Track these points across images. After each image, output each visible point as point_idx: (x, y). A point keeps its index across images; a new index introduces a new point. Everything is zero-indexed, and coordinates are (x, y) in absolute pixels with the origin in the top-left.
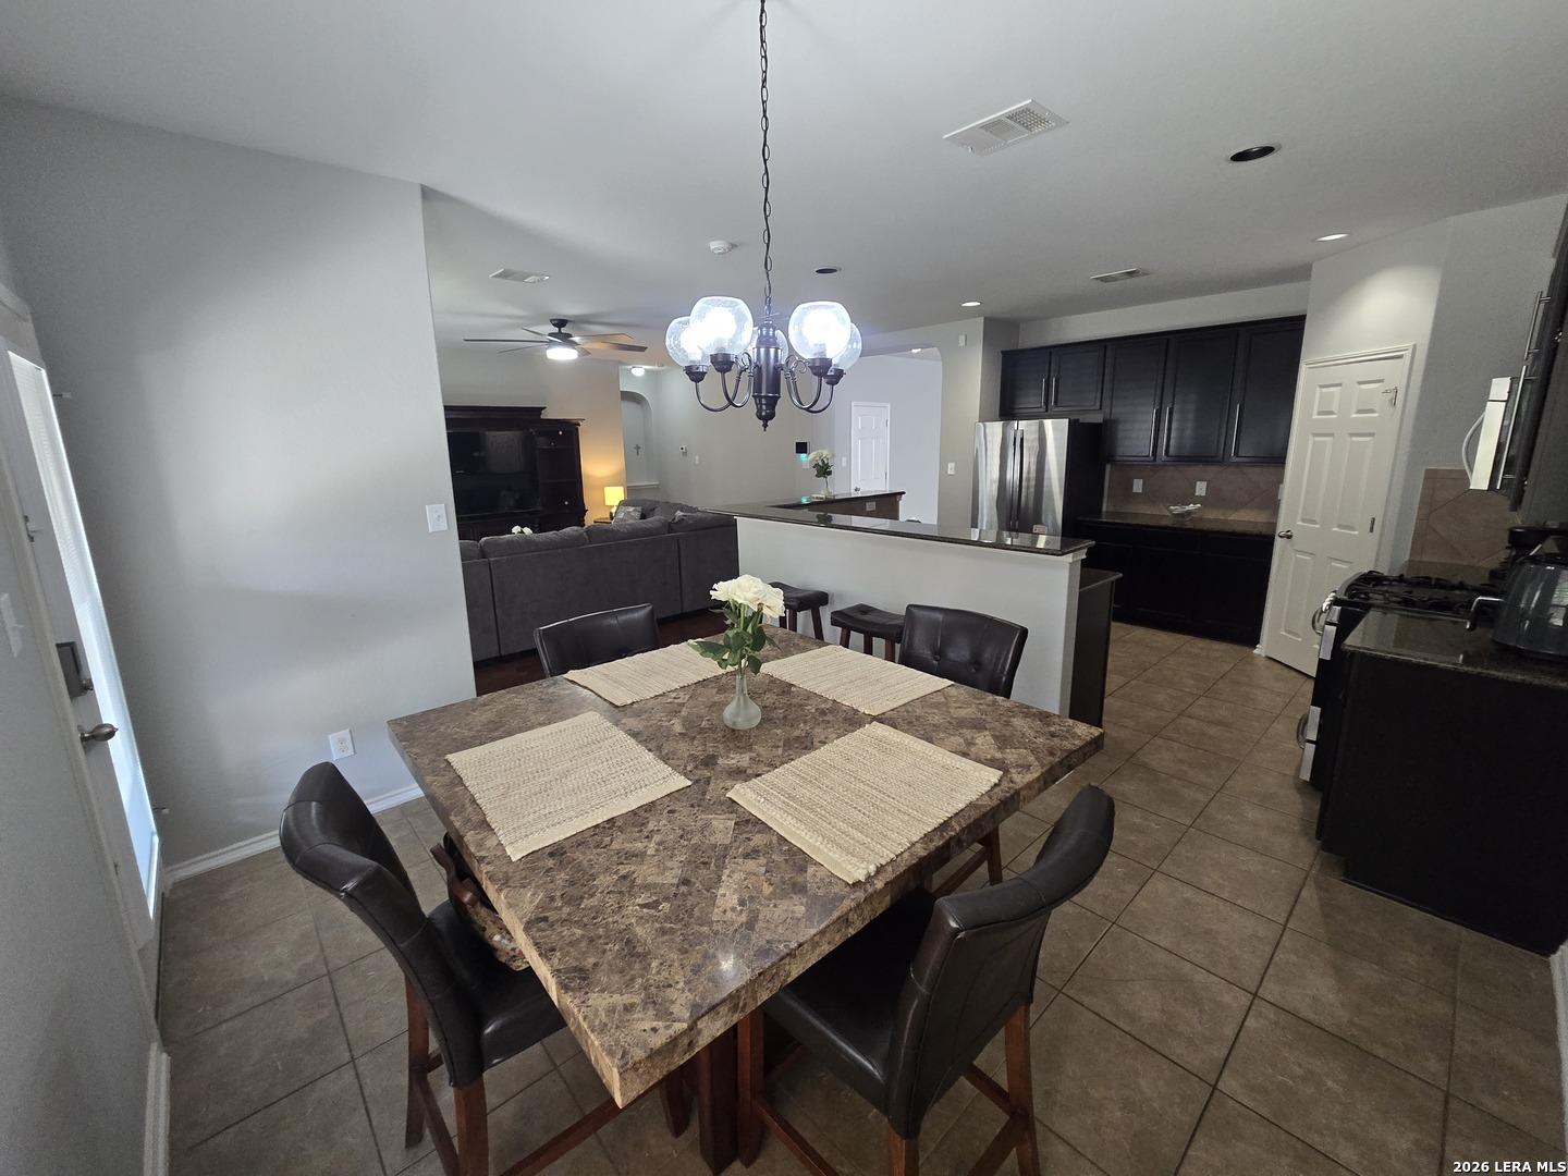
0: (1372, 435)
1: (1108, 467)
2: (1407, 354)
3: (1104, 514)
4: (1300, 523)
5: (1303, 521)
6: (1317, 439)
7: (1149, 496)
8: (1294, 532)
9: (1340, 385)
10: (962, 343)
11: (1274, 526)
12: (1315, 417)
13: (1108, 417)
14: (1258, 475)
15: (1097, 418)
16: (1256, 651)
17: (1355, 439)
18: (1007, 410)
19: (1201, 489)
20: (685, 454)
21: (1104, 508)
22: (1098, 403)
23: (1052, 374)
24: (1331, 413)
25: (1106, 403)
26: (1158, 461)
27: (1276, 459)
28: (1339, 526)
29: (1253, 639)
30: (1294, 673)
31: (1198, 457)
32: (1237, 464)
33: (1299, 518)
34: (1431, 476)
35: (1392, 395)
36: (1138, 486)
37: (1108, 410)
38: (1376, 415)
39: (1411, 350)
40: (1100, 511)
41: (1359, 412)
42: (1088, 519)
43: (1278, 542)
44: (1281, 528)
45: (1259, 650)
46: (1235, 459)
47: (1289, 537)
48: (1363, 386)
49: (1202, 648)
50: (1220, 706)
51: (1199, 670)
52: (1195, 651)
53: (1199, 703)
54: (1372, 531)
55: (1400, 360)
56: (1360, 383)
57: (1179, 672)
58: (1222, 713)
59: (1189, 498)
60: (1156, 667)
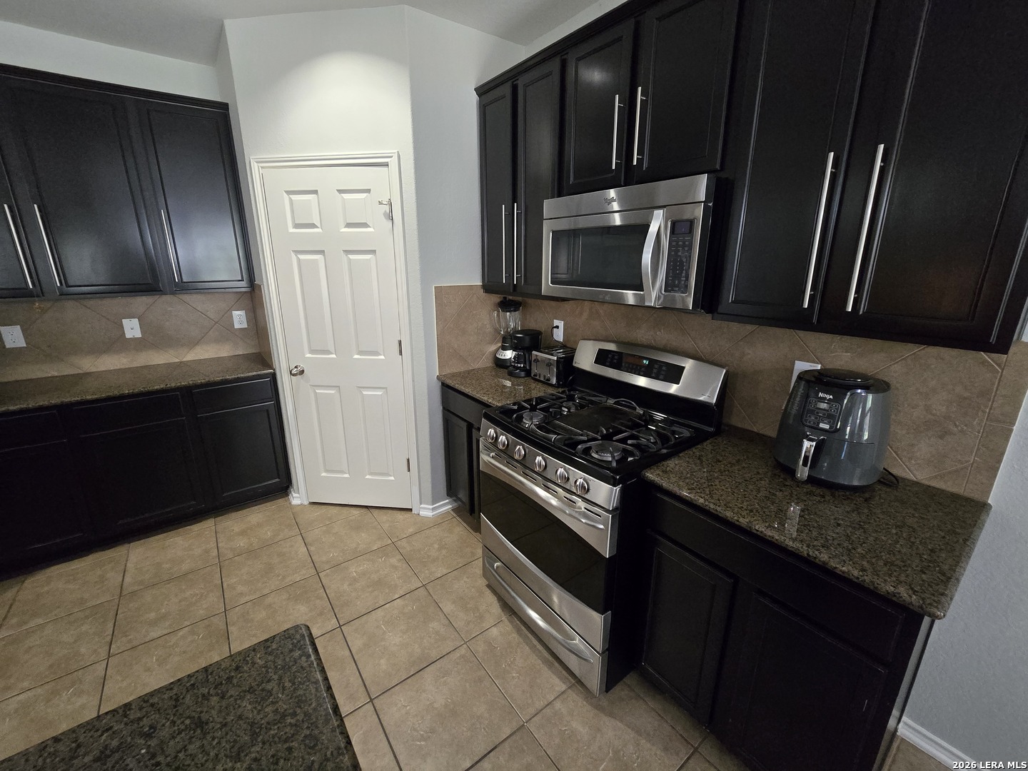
0: (371, 251)
4: (308, 355)
5: (312, 352)
6: (301, 256)
8: (302, 366)
12: (292, 230)
16: (293, 501)
17: (352, 257)
19: (132, 328)
24: (312, 226)
26: (49, 296)
28: (360, 353)
34: (439, 290)
35: (387, 208)
38: (370, 229)
39: (395, 157)
41: (349, 225)
44: (281, 366)
45: (297, 498)
47: (301, 373)
48: (346, 196)
49: (243, 533)
50: (377, 627)
51: (284, 577)
52: (242, 543)
53: (356, 644)
54: (401, 353)
55: (385, 169)
56: (340, 191)
57: (269, 600)
58: (394, 639)
59: (118, 343)
60: (232, 616)
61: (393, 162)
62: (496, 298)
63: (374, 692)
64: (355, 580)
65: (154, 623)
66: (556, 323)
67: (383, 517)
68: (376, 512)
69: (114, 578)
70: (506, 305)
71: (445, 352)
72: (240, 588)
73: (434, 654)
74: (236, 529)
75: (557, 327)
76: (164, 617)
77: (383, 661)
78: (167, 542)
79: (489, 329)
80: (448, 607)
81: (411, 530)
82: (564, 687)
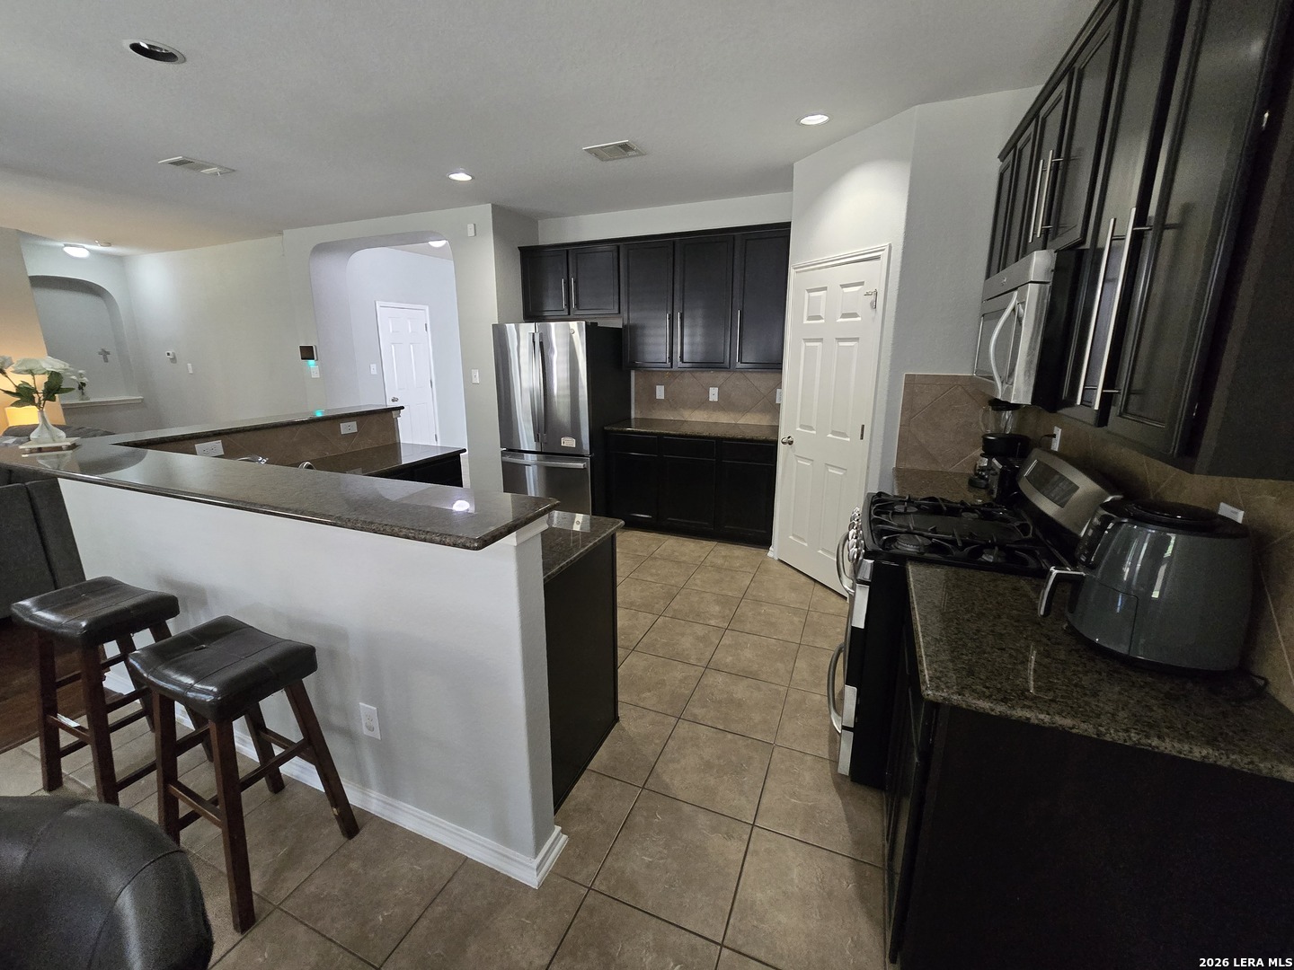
0: (857, 339)
1: (633, 373)
2: (884, 255)
3: (633, 422)
4: (799, 429)
5: (801, 426)
6: (808, 344)
7: (672, 402)
8: (793, 438)
9: (825, 289)
10: (471, 233)
11: (775, 429)
12: (806, 322)
13: (626, 323)
14: (760, 380)
15: (617, 323)
16: (770, 554)
17: (841, 344)
18: (533, 312)
19: (714, 394)
20: (174, 360)
21: (633, 416)
22: (617, 307)
23: (571, 275)
24: (819, 318)
25: (624, 307)
26: (674, 368)
27: (774, 365)
28: (834, 433)
29: (766, 542)
30: (803, 579)
31: (710, 364)
32: (742, 371)
33: (798, 424)
34: (910, 380)
35: (873, 297)
36: (660, 392)
37: (626, 315)
38: (859, 319)
39: (887, 250)
40: (630, 418)
41: (844, 316)
42: (615, 429)
43: (781, 449)
44: (782, 436)
45: (773, 553)
46: (739, 365)
47: (791, 443)
48: (846, 290)
49: (724, 557)
50: (745, 643)
51: (723, 589)
52: (719, 561)
53: (726, 641)
54: (862, 437)
55: (877, 263)
56: (843, 286)
57: (705, 595)
58: (748, 654)
59: (704, 404)
60: (683, 592)
63: (711, 665)
64: (760, 614)
65: (652, 575)
66: (1055, 431)
67: (819, 591)
68: (819, 586)
69: (654, 547)
72: (698, 582)
73: (764, 677)
74: (723, 554)
75: (1054, 436)
76: (658, 575)
77: (731, 658)
78: (686, 543)
80: (801, 664)
81: (831, 611)
82: (827, 756)
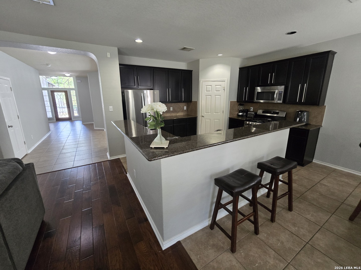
6: (207, 96)
10: (109, 56)
12: (206, 92)
17: (216, 96)
23: (138, 75)
25: (155, 86)
28: (215, 113)
34: (231, 102)
35: (224, 88)
38: (220, 92)
41: (216, 91)
47: (203, 116)
48: (216, 86)
54: (223, 113)
55: (224, 82)
61: (226, 81)
62: (238, 103)
66: (251, 108)
70: (240, 105)
71: (231, 113)
75: (251, 109)
79: (237, 109)
